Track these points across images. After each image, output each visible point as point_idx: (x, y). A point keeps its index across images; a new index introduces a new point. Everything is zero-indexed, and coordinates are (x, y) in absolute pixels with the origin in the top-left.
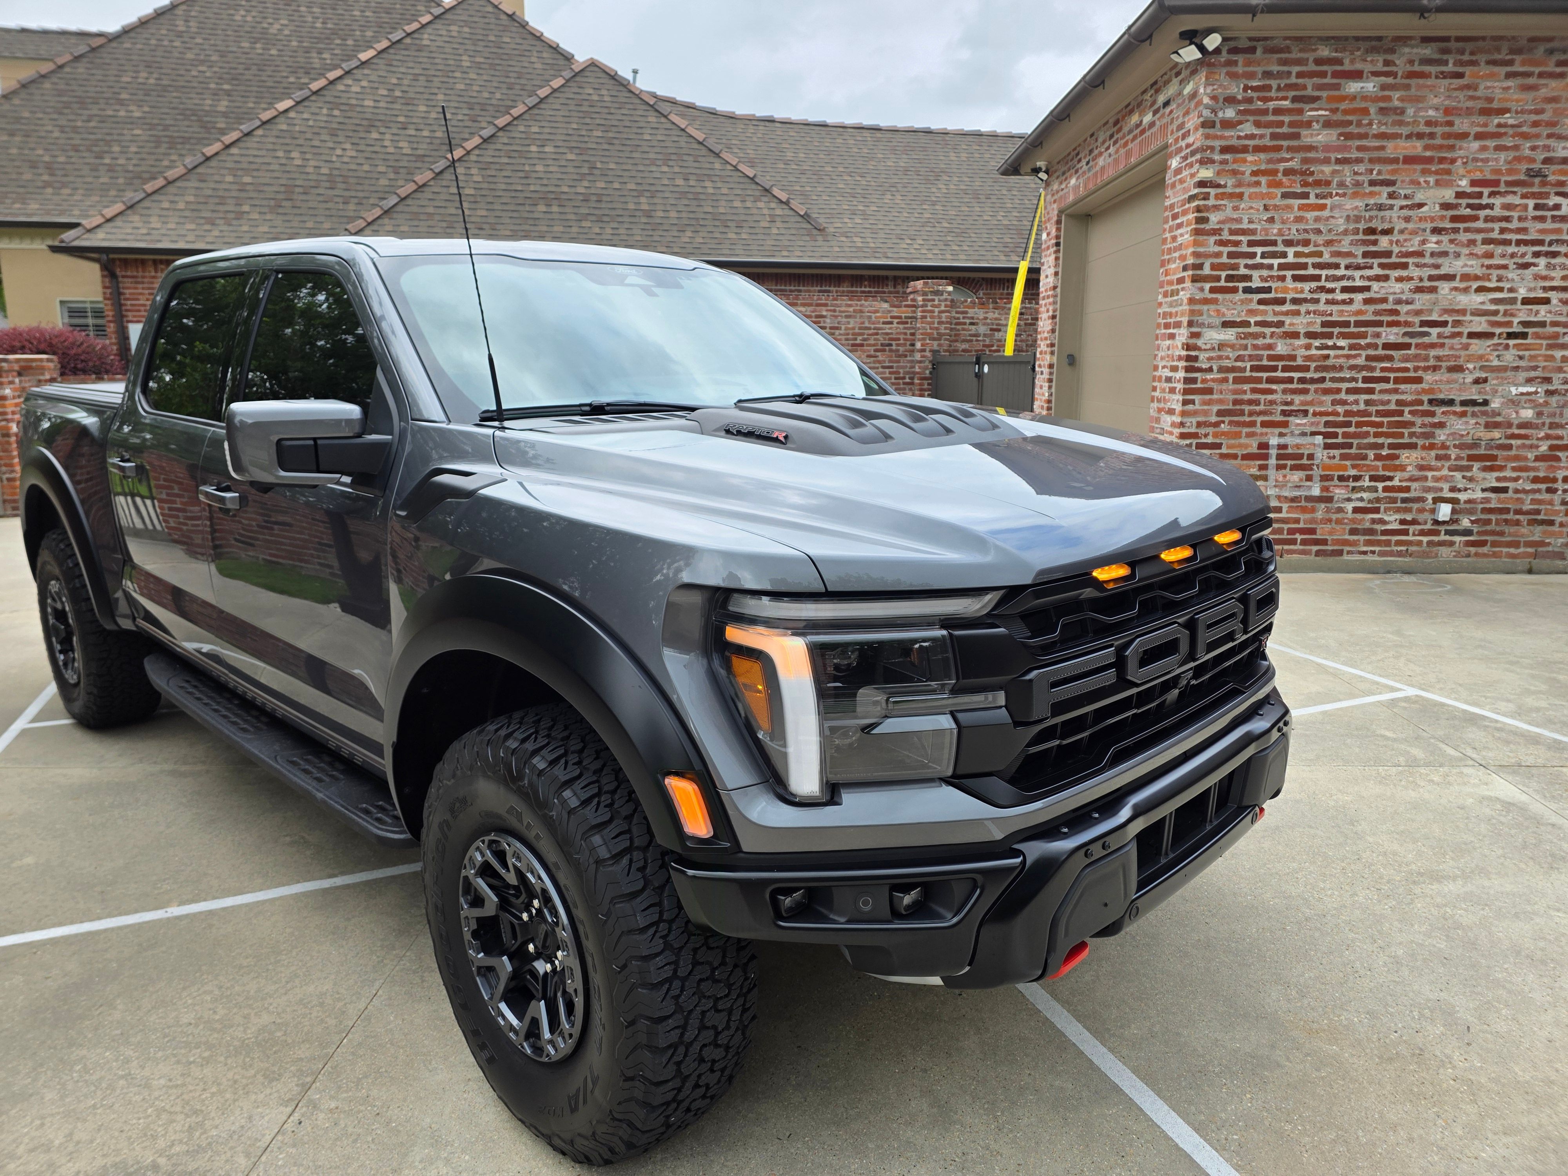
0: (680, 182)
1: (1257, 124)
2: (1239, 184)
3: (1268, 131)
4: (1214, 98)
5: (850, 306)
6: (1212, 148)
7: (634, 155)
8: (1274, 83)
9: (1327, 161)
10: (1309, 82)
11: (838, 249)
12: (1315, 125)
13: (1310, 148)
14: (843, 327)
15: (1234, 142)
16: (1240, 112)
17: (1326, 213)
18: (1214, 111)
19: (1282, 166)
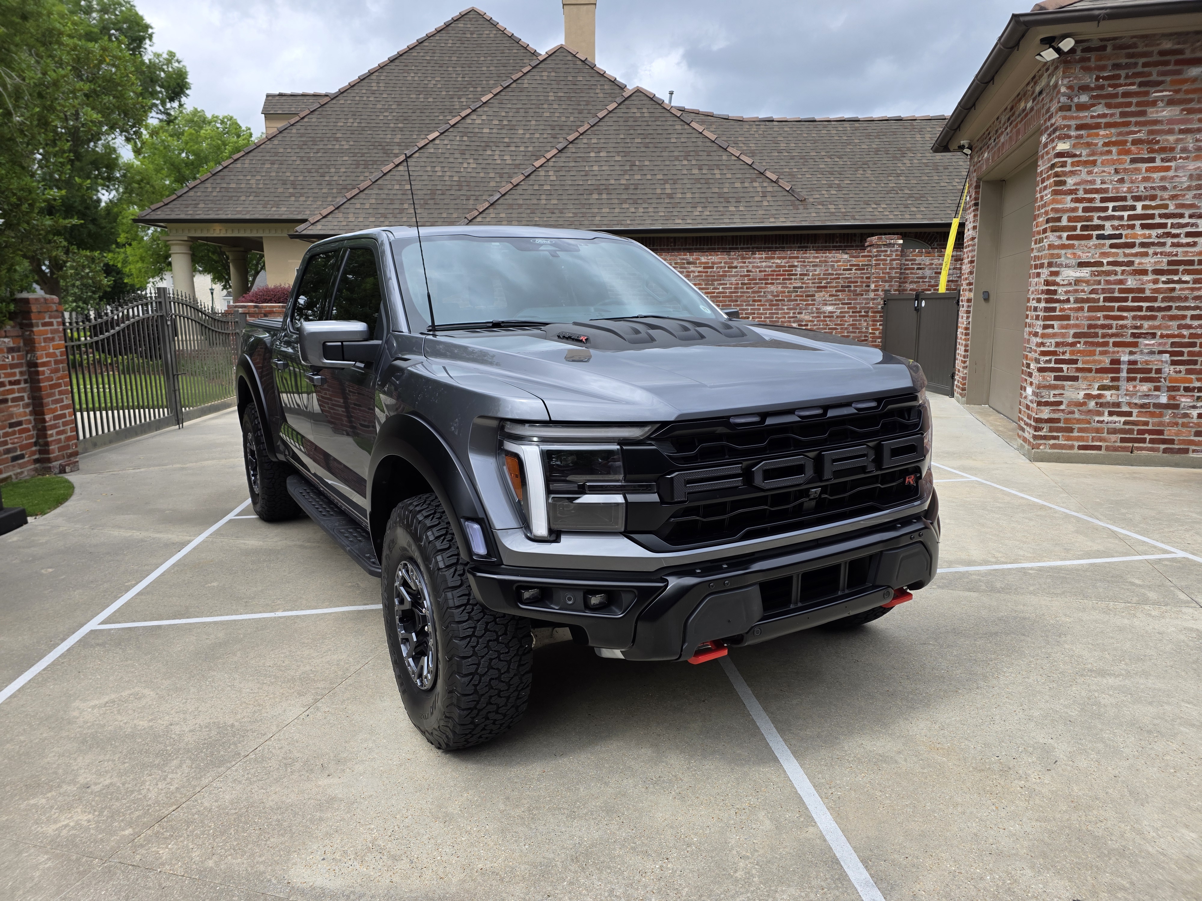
1: (1108, 106)
2: (1093, 154)
3: (1117, 111)
4: (1070, 87)
6: (1069, 127)
8: (1123, 73)
9: (1171, 132)
10: (1154, 71)
12: (1160, 104)
13: (1156, 122)
15: (1089, 121)
16: (1092, 97)
17: (1171, 173)
18: (1070, 98)
19: (1130, 138)
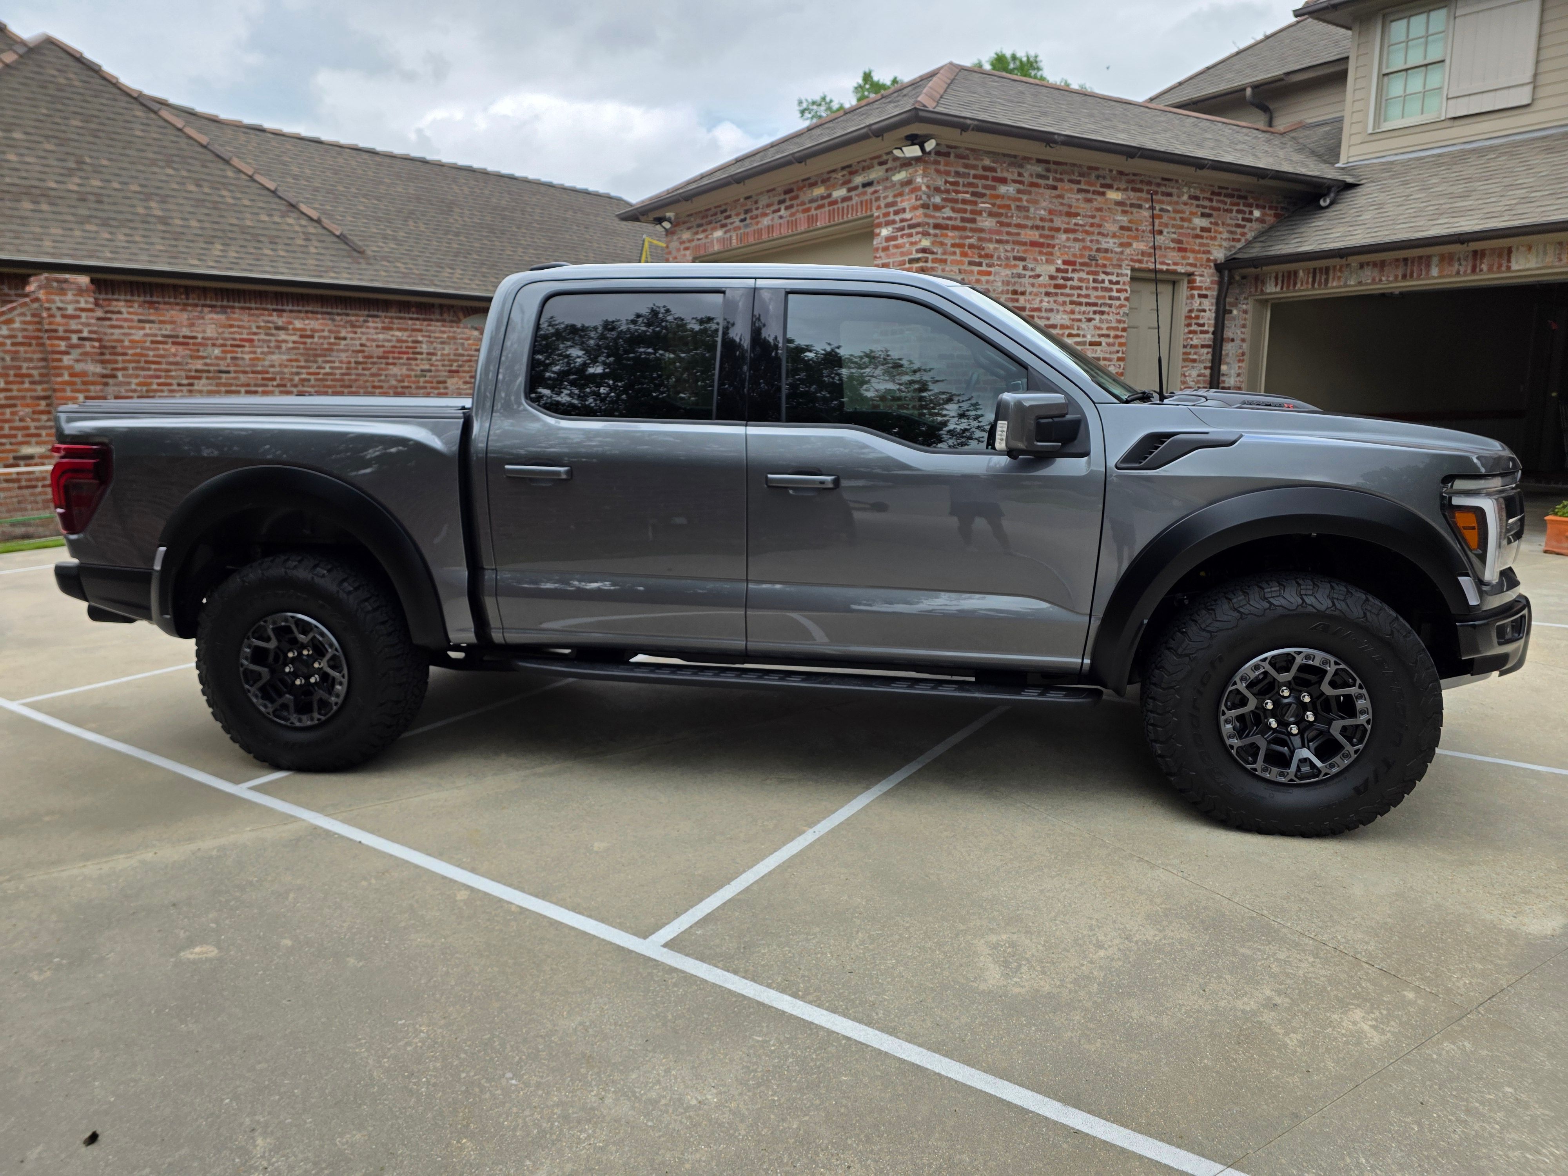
0: (192, 188)
1: (953, 210)
2: (944, 253)
3: (959, 215)
4: (928, 187)
5: (444, 332)
6: (928, 224)
7: (128, 152)
8: (961, 180)
9: (990, 240)
10: (980, 182)
11: (384, 274)
12: (984, 215)
13: (981, 230)
14: (439, 353)
15: (940, 221)
16: (944, 200)
17: (991, 278)
18: (929, 197)
19: (968, 241)
